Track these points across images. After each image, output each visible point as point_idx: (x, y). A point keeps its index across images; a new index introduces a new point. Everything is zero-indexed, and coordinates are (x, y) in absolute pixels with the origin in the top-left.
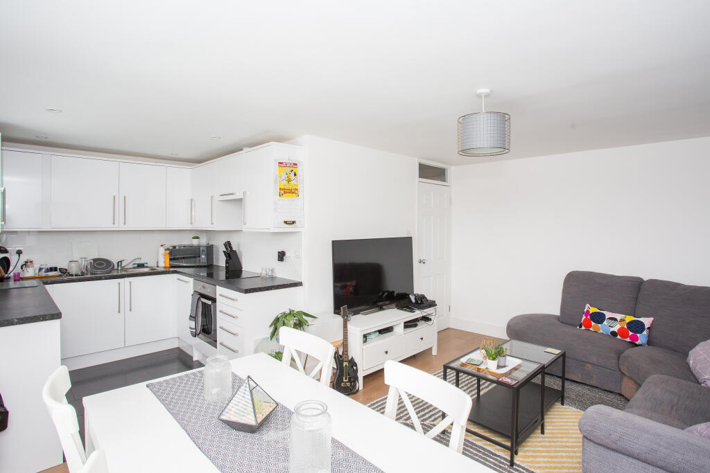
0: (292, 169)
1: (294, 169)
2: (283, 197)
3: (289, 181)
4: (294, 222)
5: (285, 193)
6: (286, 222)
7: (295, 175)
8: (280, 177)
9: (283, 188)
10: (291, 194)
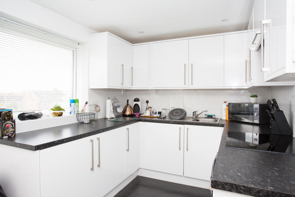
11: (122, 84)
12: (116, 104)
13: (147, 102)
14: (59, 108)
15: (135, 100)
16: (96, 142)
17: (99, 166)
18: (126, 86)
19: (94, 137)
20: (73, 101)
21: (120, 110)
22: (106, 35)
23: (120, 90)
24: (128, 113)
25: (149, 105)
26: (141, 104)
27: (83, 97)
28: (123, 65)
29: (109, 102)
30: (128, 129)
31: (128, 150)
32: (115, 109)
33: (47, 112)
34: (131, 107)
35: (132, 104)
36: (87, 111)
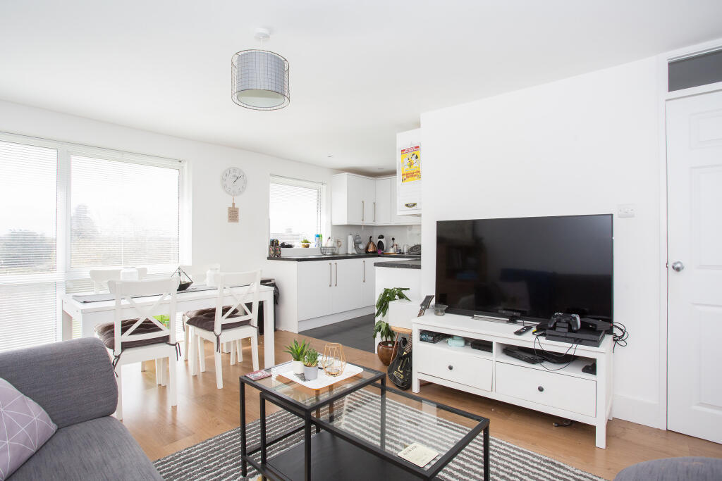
0: (413, 153)
1: (415, 152)
2: (405, 182)
3: (411, 165)
4: (414, 205)
5: (407, 177)
6: (407, 205)
7: (417, 157)
8: (403, 163)
9: (405, 172)
10: (413, 178)
11: (363, 220)
12: (357, 241)
13: (393, 239)
14: (307, 242)
15: (379, 238)
16: (334, 266)
17: (336, 285)
18: (368, 222)
19: (333, 262)
20: (318, 236)
21: (362, 247)
22: (345, 176)
23: (360, 226)
24: (371, 250)
25: (396, 242)
26: (387, 241)
27: (326, 233)
28: (363, 202)
29: (350, 239)
30: (364, 261)
31: (364, 281)
32: (356, 244)
33: (298, 245)
34: (374, 245)
35: (376, 241)
36: (329, 245)
